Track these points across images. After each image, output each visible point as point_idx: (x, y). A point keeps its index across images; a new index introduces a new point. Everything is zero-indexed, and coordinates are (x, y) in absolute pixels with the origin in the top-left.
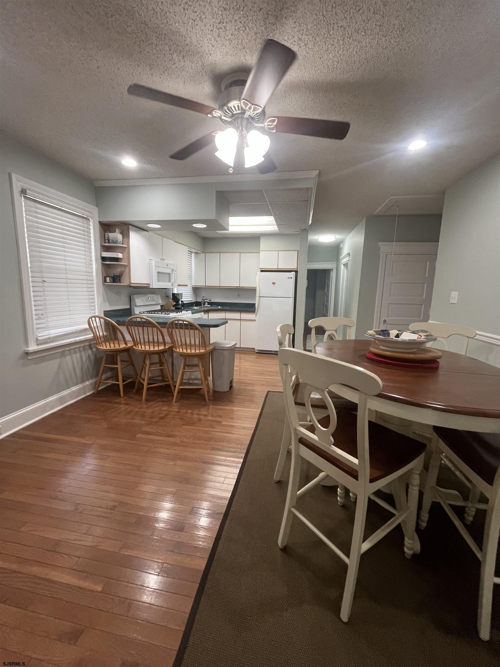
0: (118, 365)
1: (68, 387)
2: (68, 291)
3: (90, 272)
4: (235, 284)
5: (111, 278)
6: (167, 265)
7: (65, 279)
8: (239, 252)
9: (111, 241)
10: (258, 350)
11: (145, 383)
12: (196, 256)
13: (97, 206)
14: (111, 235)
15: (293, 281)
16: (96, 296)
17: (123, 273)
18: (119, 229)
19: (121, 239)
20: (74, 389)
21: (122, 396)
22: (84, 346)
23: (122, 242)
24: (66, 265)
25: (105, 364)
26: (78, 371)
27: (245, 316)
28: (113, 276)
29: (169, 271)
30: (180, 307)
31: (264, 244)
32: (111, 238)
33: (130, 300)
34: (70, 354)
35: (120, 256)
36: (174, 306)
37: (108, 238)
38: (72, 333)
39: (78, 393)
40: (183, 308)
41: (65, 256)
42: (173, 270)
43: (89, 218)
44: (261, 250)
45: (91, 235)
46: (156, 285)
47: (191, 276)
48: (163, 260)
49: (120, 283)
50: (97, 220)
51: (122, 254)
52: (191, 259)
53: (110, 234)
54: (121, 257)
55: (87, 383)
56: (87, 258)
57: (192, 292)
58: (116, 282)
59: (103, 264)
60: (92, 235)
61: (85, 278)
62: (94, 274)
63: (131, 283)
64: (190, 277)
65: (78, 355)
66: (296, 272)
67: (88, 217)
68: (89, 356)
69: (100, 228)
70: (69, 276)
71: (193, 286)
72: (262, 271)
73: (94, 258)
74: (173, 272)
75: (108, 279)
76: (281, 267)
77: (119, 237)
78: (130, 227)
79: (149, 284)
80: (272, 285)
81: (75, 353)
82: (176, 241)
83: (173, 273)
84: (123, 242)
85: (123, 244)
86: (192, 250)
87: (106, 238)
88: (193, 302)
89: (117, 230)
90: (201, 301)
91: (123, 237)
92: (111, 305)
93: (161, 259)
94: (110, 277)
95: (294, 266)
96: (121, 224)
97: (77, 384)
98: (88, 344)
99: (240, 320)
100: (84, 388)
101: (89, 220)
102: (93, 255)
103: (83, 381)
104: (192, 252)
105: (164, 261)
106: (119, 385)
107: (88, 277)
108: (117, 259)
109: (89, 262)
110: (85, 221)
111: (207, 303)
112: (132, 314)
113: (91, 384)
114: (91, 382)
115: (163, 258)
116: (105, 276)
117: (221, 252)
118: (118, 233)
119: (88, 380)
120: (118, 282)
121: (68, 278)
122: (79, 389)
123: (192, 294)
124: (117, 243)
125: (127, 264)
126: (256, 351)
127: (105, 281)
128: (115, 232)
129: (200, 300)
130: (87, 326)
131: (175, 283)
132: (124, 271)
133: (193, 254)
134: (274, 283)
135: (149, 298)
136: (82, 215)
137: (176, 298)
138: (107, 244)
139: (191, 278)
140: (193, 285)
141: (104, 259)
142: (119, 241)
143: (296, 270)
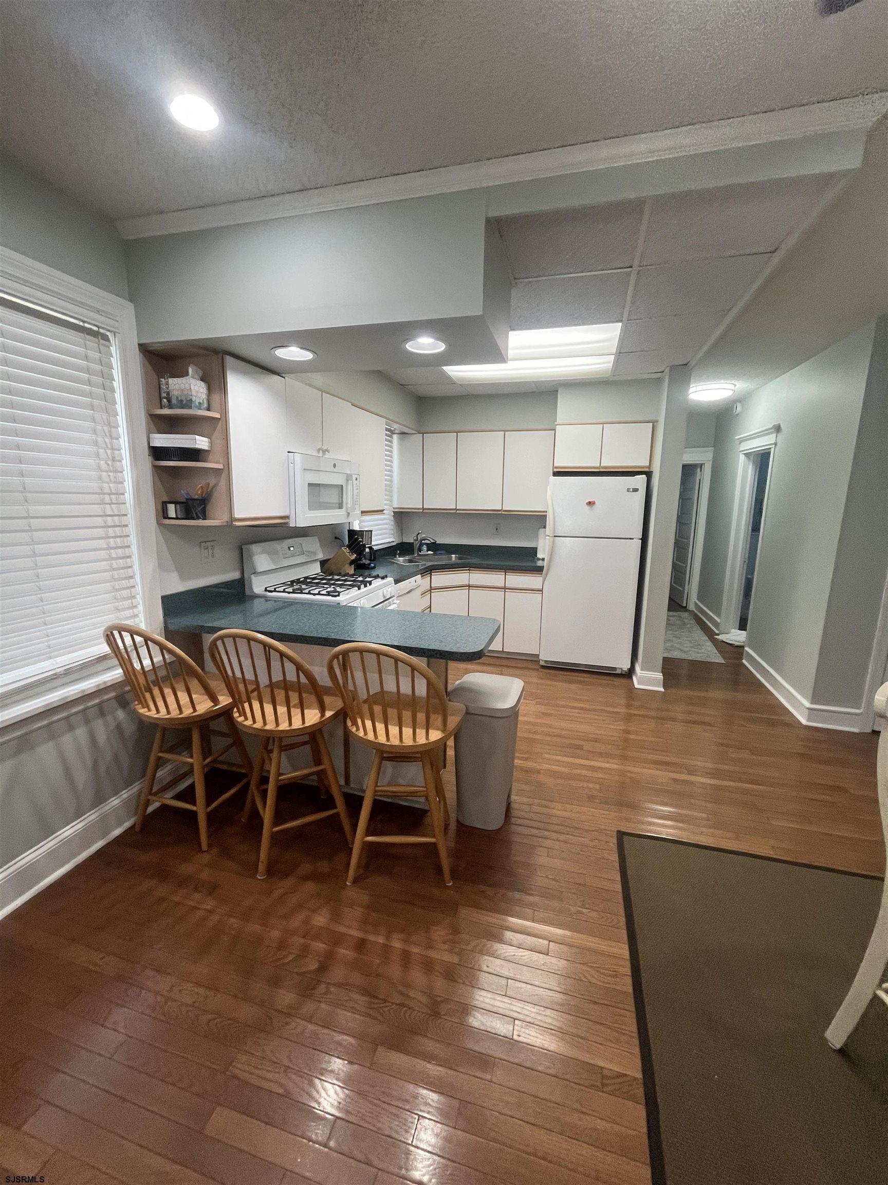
0: (194, 756)
1: (48, 831)
2: (35, 554)
3: (114, 491)
4: (492, 504)
5: (178, 506)
6: (335, 466)
7: (25, 518)
8: (504, 428)
9: (174, 401)
10: (546, 661)
11: (267, 815)
12: (401, 440)
13: (131, 301)
14: (175, 385)
15: (641, 496)
16: (135, 559)
17: (211, 491)
18: (196, 365)
19: (204, 396)
20: (67, 832)
21: (204, 846)
22: (99, 705)
23: (205, 405)
24: (22, 474)
25: (161, 751)
26: (82, 777)
27: (515, 580)
28: (184, 500)
29: (338, 480)
30: (367, 562)
31: (566, 407)
32: (175, 393)
33: (242, 559)
34: (53, 737)
35: (201, 442)
36: (352, 563)
37: (168, 394)
38: (55, 677)
39: (83, 839)
40: (372, 565)
41: (18, 447)
42: (349, 478)
43: (108, 333)
44: (558, 421)
45: (115, 384)
46: (304, 518)
47: (391, 486)
48: (324, 451)
49: (204, 519)
50: (135, 342)
51: (206, 439)
52: (391, 447)
53: (171, 380)
54: (206, 448)
55: (115, 802)
56: (101, 451)
57: (392, 523)
58: (193, 519)
59: (156, 469)
60: (118, 384)
61: (97, 509)
62: (129, 496)
63: (233, 519)
64: (389, 488)
65: (81, 732)
66: (649, 474)
67: (101, 331)
68: (119, 727)
69: (144, 365)
70: (34, 509)
71: (394, 508)
72: (557, 474)
73: (125, 453)
74: (350, 482)
75: (172, 510)
76: (608, 462)
77: (196, 388)
78: (228, 359)
79: (288, 517)
80: (587, 508)
81: (71, 728)
82: (356, 403)
83: (350, 487)
84: (209, 405)
85: (208, 409)
86: (396, 426)
87: (164, 395)
88: (394, 544)
89: (190, 370)
90: (411, 541)
91: (210, 390)
92: (183, 577)
93: (319, 450)
94: (175, 503)
95: (641, 461)
96: (201, 351)
97: (78, 815)
98: (113, 694)
99: (505, 588)
100: (103, 819)
101: (108, 340)
102: (124, 442)
103: (99, 799)
104: (392, 432)
105: (327, 455)
106: (195, 813)
107: (108, 506)
108: (194, 454)
109: (110, 463)
110: (91, 342)
111: (425, 548)
112: (248, 593)
113: (126, 803)
114: (125, 796)
115: (325, 448)
116: (166, 499)
117: (458, 429)
118: (193, 377)
119: (116, 793)
120: (198, 518)
121: (31, 515)
122: (86, 830)
123: (392, 527)
124: (190, 408)
125: (220, 466)
126: (542, 663)
127: (166, 516)
128: (183, 374)
129: (410, 539)
130: (105, 649)
131: (354, 509)
132: (215, 486)
133: (395, 436)
134: (590, 504)
135: (292, 549)
136: (81, 324)
137: (356, 540)
138: (166, 411)
139: (391, 491)
140: (395, 506)
141: (158, 453)
142: (196, 400)
143: (647, 470)
